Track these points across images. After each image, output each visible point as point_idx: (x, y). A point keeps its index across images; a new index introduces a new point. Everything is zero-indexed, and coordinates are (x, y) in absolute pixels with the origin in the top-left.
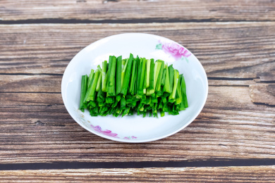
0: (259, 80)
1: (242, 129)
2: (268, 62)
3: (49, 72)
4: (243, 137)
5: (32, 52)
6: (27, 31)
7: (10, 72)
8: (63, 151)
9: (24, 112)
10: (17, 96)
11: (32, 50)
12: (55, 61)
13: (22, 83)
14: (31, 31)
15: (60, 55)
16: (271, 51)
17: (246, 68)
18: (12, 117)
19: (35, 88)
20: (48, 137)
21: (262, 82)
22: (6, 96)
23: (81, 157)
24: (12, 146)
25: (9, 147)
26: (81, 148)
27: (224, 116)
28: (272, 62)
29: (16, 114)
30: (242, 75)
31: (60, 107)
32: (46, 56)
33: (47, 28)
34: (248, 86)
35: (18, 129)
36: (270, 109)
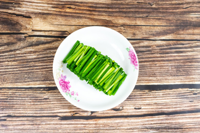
0: (25, 35)
2: (17, 50)
5: (164, 59)
7: (174, 41)
9: (160, 12)
10: (167, 23)
13: (165, 33)
16: (13, 59)
17: (31, 45)
18: (167, 9)
19: (157, 29)
22: (172, 23)
28: (15, 50)
29: (165, 10)
30: (35, 39)
34: (33, 30)
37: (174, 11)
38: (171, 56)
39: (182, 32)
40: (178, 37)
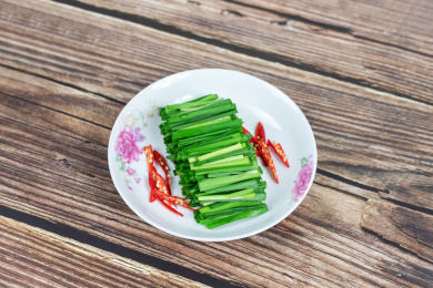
0: (386, 196)
1: (327, 262)
2: (412, 172)
3: (108, 94)
4: (323, 274)
5: (99, 59)
6: (105, 27)
7: (59, 79)
8: (77, 211)
9: (53, 141)
10: (53, 116)
11: (100, 56)
12: (121, 81)
13: (68, 100)
14: (110, 28)
15: (133, 74)
16: (425, 157)
17: (376, 171)
18: (35, 142)
19: (80, 112)
20: (66, 186)
21: (389, 200)
22: (40, 112)
23: (94, 228)
24: (18, 184)
25: (14, 183)
26: (100, 216)
27: (311, 233)
28: (418, 173)
29: (42, 140)
30: (365, 181)
31: (100, 148)
32: (114, 70)
33: (132, 30)
34: (366, 199)
35: (35, 163)
36: (382, 244)
37: (21, 133)
38: (81, 58)
39: (32, 90)
40: (45, 84)
